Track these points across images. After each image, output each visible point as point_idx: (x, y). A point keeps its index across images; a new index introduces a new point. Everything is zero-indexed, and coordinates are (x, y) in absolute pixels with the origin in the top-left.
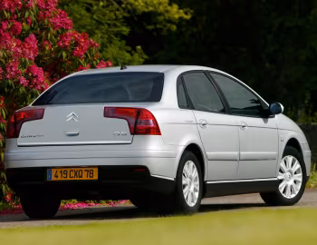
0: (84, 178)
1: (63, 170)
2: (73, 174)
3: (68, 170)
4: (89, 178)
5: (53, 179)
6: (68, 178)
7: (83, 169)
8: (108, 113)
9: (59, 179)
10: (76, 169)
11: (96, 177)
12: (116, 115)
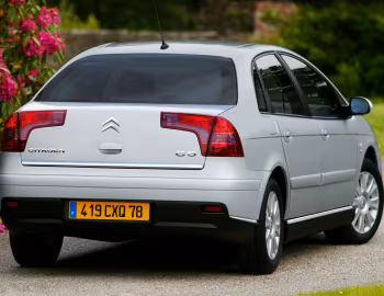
0: (128, 217)
1: (95, 204)
2: (110, 211)
3: (103, 204)
4: (135, 218)
5: (79, 216)
6: (103, 217)
7: (127, 205)
8: (167, 121)
9: (88, 217)
10: (115, 204)
11: (146, 217)
12: (178, 125)
